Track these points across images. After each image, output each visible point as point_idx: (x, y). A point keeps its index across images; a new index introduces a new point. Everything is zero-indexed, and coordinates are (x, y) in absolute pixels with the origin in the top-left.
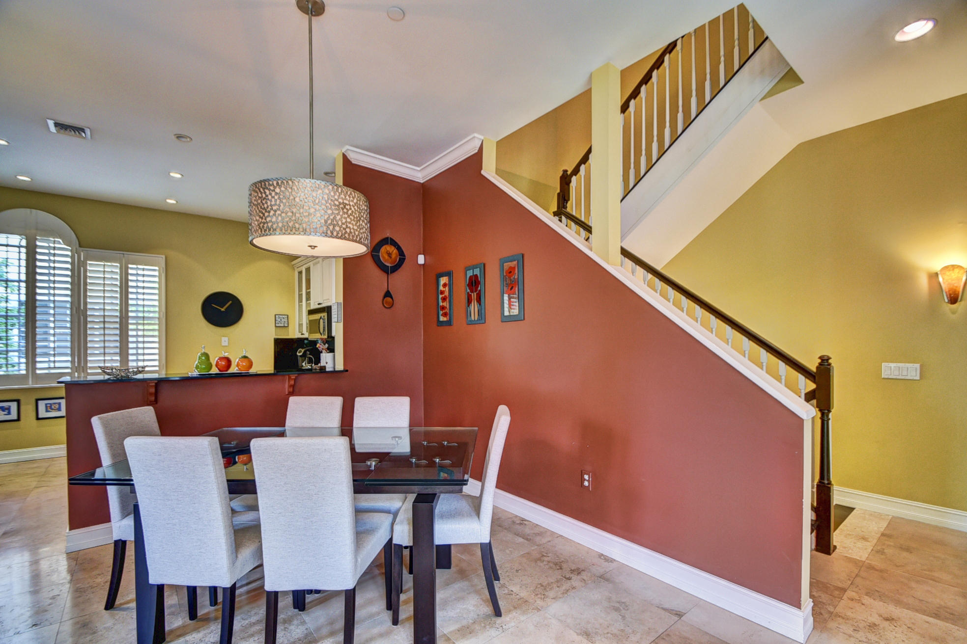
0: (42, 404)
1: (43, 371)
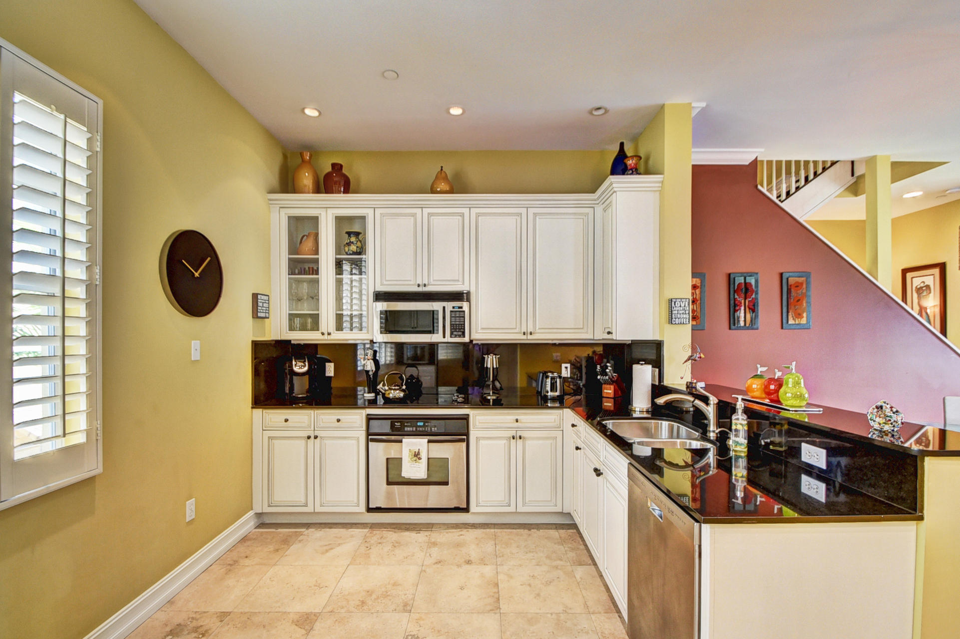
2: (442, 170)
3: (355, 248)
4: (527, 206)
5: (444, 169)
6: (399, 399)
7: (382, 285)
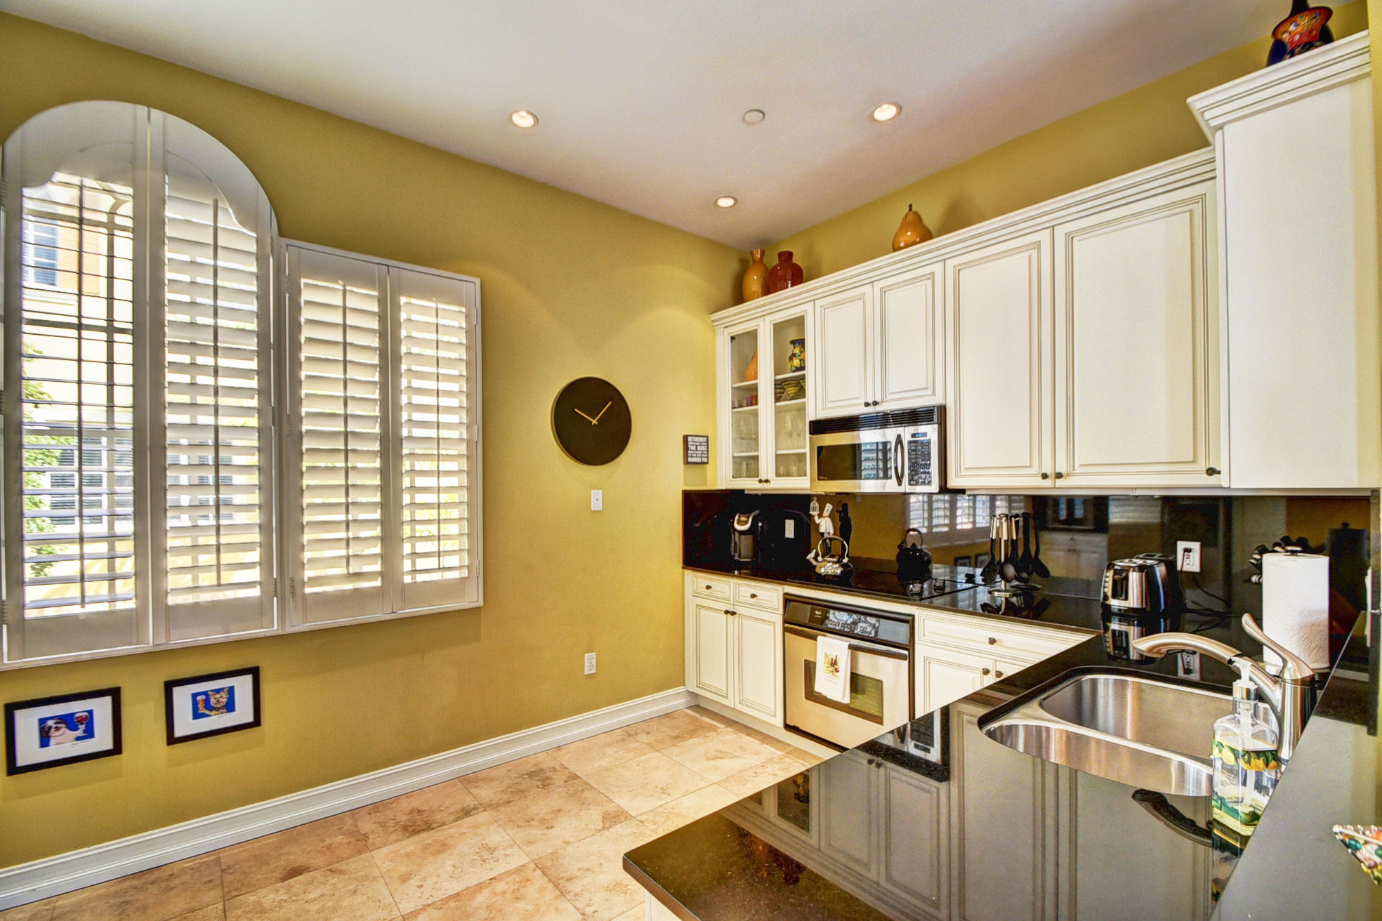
0: (182, 696)
1: (188, 599)
2: (910, 209)
3: (798, 361)
4: (1051, 224)
5: (914, 208)
6: (835, 576)
7: (823, 409)
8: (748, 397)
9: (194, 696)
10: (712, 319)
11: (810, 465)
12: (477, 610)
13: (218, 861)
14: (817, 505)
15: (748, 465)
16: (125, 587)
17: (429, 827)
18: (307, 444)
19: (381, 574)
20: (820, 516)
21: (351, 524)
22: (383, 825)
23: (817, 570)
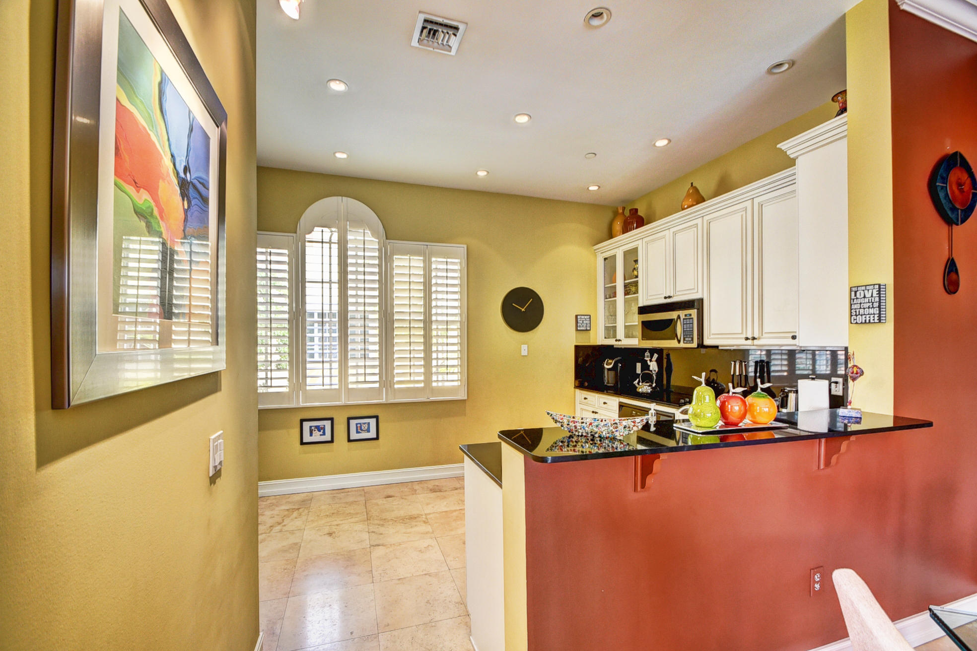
0: (353, 424)
1: (354, 386)
2: (692, 186)
3: (635, 273)
4: (752, 197)
5: (694, 185)
6: (647, 393)
7: (646, 300)
8: (611, 293)
9: (357, 424)
10: (595, 249)
11: (638, 332)
12: (464, 401)
13: (363, 490)
14: (649, 354)
15: (611, 331)
16: (336, 380)
17: (440, 491)
18: (396, 325)
19: (423, 381)
20: (651, 361)
21: (412, 359)
22: (423, 488)
23: (637, 390)
